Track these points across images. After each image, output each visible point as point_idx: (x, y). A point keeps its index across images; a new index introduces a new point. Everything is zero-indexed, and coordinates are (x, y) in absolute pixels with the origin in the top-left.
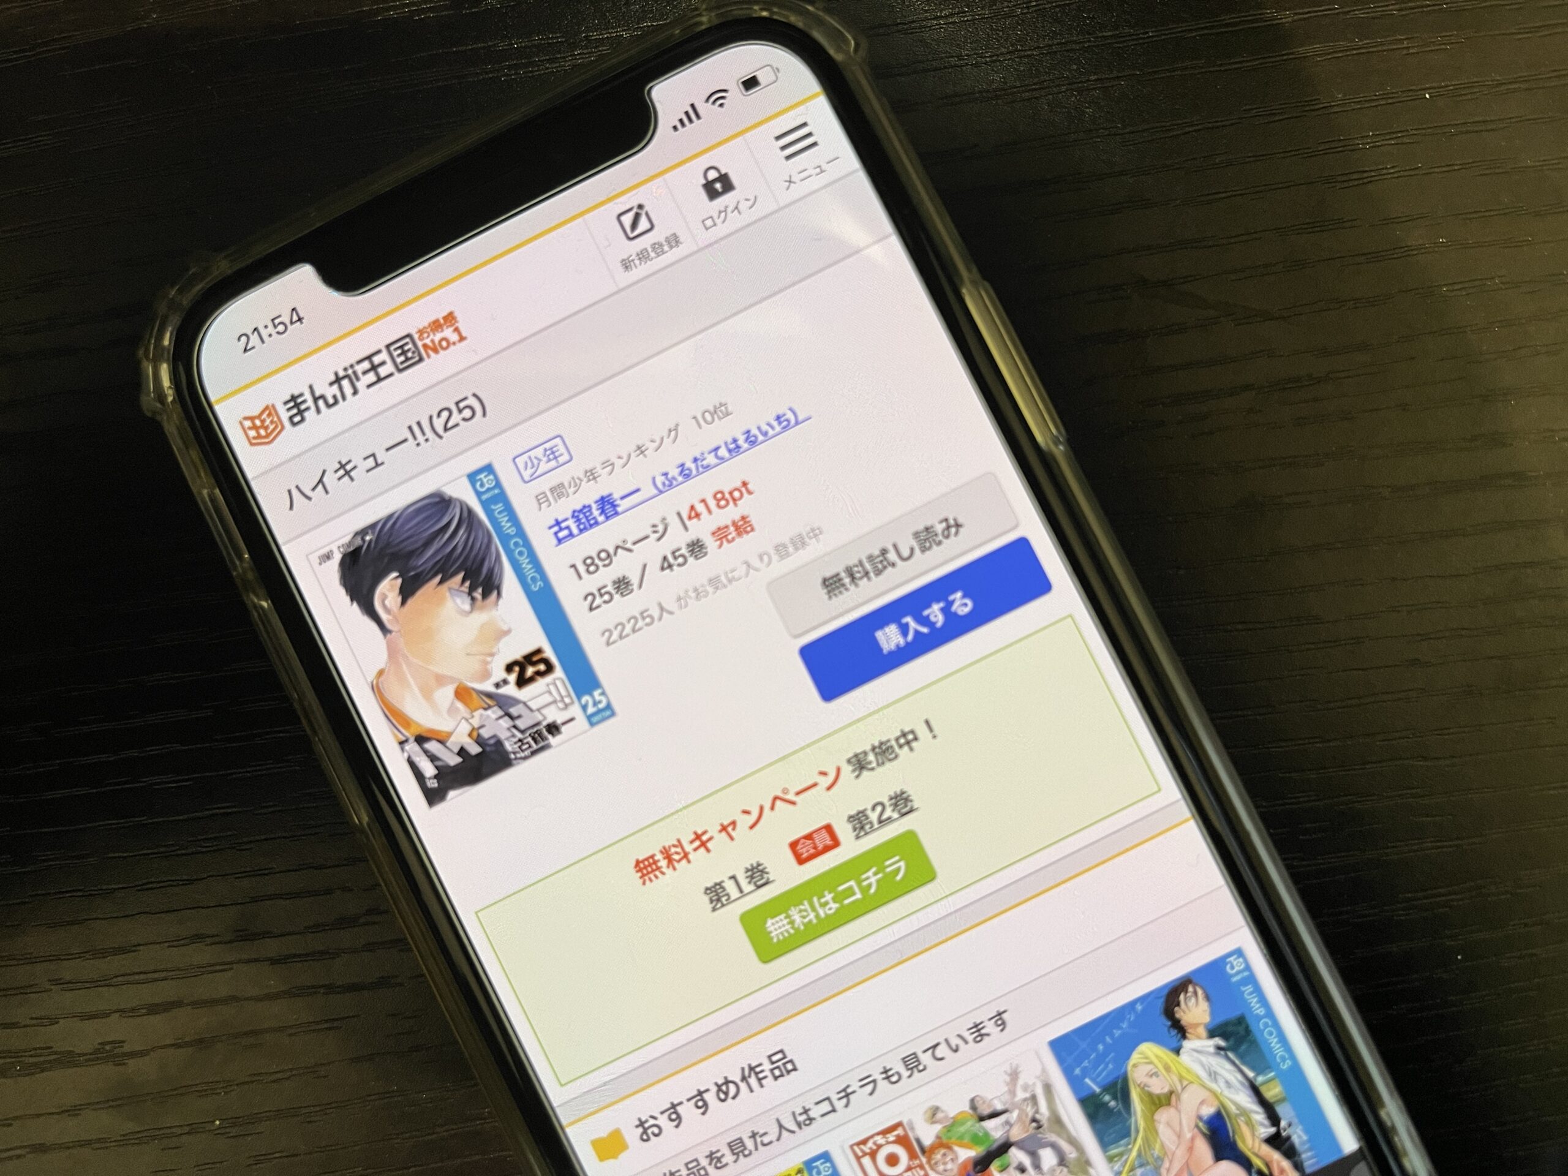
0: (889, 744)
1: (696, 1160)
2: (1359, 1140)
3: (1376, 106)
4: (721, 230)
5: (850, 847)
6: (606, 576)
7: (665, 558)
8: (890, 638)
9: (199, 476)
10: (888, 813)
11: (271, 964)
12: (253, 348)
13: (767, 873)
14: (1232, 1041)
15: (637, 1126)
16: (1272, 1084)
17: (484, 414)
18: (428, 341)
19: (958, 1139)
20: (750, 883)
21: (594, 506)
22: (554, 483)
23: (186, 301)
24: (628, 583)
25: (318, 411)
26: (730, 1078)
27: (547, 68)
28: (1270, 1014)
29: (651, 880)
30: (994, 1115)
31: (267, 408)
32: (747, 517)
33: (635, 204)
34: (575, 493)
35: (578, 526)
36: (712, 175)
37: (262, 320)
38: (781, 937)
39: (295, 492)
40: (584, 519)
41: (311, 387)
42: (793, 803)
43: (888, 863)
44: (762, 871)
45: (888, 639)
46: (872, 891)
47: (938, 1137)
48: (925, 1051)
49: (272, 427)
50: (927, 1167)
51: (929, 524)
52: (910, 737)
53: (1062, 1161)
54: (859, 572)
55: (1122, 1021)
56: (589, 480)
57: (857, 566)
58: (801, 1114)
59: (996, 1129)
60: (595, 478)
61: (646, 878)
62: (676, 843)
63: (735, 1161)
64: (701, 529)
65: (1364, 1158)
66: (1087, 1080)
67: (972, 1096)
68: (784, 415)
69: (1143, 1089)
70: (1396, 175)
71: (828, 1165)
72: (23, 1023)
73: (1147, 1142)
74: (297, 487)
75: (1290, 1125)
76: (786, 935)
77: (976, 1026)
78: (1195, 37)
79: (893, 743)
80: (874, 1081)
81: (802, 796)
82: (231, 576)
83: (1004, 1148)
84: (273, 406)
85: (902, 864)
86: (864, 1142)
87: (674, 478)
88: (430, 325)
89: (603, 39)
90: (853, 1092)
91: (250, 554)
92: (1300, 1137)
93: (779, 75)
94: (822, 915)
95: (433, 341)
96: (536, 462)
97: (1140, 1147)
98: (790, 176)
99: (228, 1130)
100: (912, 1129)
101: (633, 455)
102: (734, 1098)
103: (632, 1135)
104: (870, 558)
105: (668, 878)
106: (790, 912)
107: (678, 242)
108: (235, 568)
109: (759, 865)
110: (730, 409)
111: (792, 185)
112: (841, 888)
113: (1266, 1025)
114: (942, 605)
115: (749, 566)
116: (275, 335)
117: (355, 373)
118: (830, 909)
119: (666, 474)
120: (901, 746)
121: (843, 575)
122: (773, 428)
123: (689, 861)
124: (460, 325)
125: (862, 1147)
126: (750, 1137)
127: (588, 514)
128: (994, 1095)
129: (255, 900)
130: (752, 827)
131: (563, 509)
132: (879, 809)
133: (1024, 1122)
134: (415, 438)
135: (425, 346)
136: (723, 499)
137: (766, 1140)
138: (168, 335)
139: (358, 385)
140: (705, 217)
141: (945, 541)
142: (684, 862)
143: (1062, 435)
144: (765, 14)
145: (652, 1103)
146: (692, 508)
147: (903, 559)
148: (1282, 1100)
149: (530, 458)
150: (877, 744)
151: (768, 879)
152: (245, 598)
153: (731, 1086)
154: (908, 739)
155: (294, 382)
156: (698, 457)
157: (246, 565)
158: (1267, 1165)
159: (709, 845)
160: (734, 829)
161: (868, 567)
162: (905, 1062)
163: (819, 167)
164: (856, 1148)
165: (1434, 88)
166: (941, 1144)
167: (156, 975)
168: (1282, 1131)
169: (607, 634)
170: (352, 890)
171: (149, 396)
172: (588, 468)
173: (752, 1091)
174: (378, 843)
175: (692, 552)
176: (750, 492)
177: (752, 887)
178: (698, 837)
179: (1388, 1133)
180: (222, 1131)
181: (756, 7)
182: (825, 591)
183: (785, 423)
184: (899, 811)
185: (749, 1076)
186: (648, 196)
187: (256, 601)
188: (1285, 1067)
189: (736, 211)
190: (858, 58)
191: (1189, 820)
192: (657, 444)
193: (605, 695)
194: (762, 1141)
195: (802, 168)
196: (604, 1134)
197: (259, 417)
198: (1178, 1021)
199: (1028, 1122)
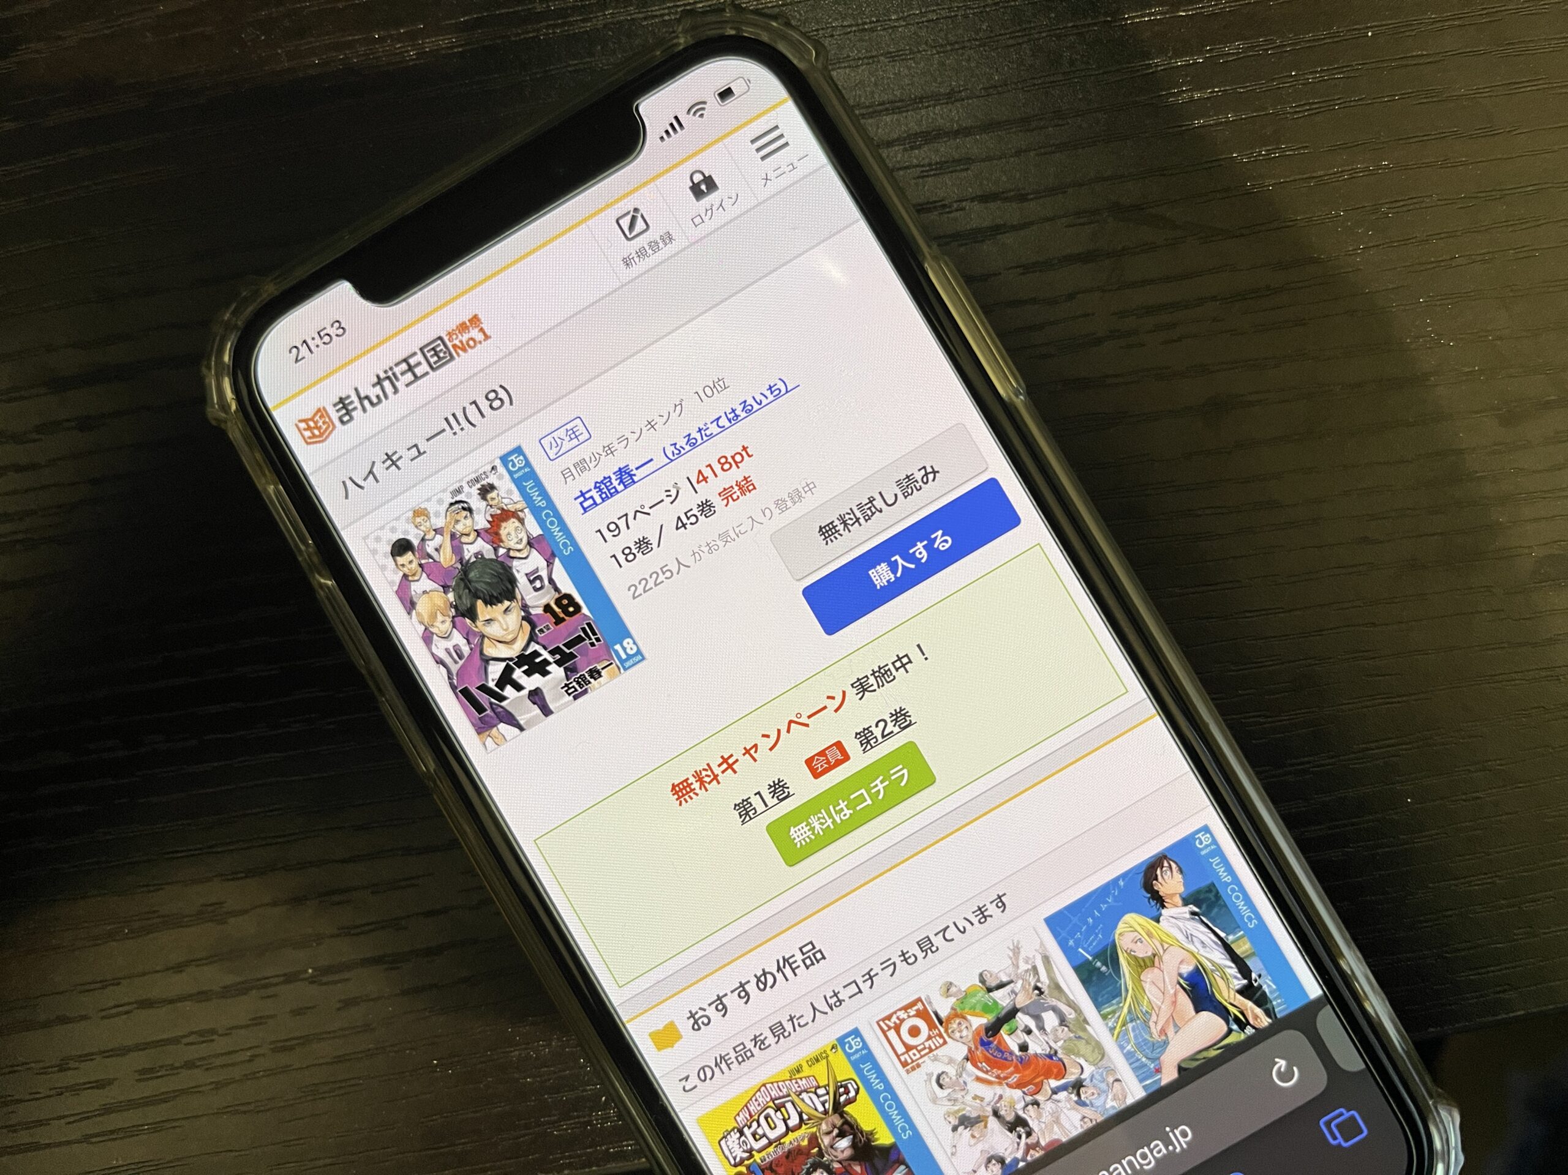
0: (886, 668)
1: (743, 1044)
2: (1322, 987)
4: (709, 225)
5: (859, 760)
6: (628, 538)
7: (679, 518)
8: (881, 575)
9: (264, 475)
10: (890, 728)
12: (304, 358)
13: (787, 788)
14: (1204, 907)
15: (688, 1018)
16: (1240, 942)
17: (511, 403)
18: (457, 342)
19: (970, 1009)
20: (773, 797)
21: (613, 477)
22: (577, 459)
23: (241, 321)
24: (648, 543)
25: (364, 410)
26: (766, 970)
28: (1236, 880)
29: (686, 801)
30: (1001, 986)
31: (319, 410)
32: (749, 477)
33: (631, 208)
34: (595, 467)
35: (600, 495)
36: (698, 178)
37: (309, 333)
38: (804, 843)
39: (349, 484)
40: (606, 490)
41: (356, 390)
42: (807, 725)
43: (892, 772)
44: (783, 787)
46: (880, 797)
47: (952, 1008)
48: (936, 935)
49: (324, 427)
50: (945, 1035)
51: (909, 472)
52: (905, 660)
53: (1063, 1021)
54: (851, 519)
55: (1108, 896)
56: (607, 455)
57: (849, 514)
58: (831, 997)
59: (1004, 996)
60: (612, 452)
61: (682, 799)
62: (707, 767)
63: (777, 1043)
64: (710, 491)
65: (1328, 1002)
66: (1080, 950)
67: (981, 970)
68: (775, 385)
69: (1129, 954)
71: (859, 1039)
73: (1135, 998)
74: (351, 479)
75: (1260, 976)
76: (808, 840)
77: (980, 909)
79: (891, 667)
80: (894, 964)
81: (812, 719)
82: (298, 560)
83: (1012, 1013)
84: (324, 408)
85: (905, 771)
86: (889, 1018)
87: (682, 448)
88: (457, 327)
90: (877, 974)
91: (313, 540)
92: (1269, 986)
93: (751, 85)
94: (839, 821)
95: (461, 342)
96: (559, 441)
97: (1130, 1005)
98: (766, 175)
100: (930, 1003)
101: (645, 430)
102: (772, 987)
103: (685, 1026)
104: (860, 506)
105: (701, 798)
106: (810, 821)
107: (671, 240)
108: (301, 554)
109: (779, 781)
110: (727, 383)
111: (768, 182)
112: (852, 797)
113: (1233, 890)
114: (925, 542)
115: (753, 520)
116: (322, 346)
117: (394, 374)
118: (845, 815)
119: (675, 444)
120: (897, 669)
121: (836, 523)
122: (767, 398)
123: (718, 783)
124: (484, 326)
125: (887, 1022)
126: (789, 1021)
127: (608, 484)
128: (1000, 970)
130: (771, 749)
131: (587, 481)
132: (882, 724)
133: (1027, 991)
134: (452, 428)
135: (454, 346)
136: (726, 463)
137: (802, 1022)
138: (227, 353)
139: (397, 384)
140: (693, 215)
141: (924, 487)
142: (715, 782)
143: (1021, 388)
144: (733, 32)
145: (701, 997)
146: (700, 472)
147: (889, 505)
148: (1253, 954)
149: (554, 438)
150: (876, 669)
151: (789, 793)
152: (311, 580)
153: (769, 977)
154: (903, 662)
155: (342, 385)
156: (702, 425)
157: (311, 550)
158: (1242, 1013)
159: (735, 767)
160: (756, 752)
161: (858, 514)
162: (919, 945)
163: (790, 165)
164: (881, 1023)
166: (955, 1014)
168: (1253, 983)
169: (633, 588)
171: (214, 407)
172: (606, 444)
173: (787, 980)
174: (445, 787)
175: (702, 511)
176: (749, 456)
177: (776, 801)
178: (725, 760)
179: (1348, 979)
181: (725, 27)
182: (823, 537)
183: (777, 392)
184: (900, 726)
185: (784, 967)
186: (643, 199)
187: (322, 581)
188: (1253, 926)
189: (721, 208)
190: (820, 65)
191: (1153, 716)
192: (666, 417)
193: (635, 643)
194: (799, 1025)
195: (776, 167)
196: (661, 1027)
197: (312, 419)
198: (1158, 892)
199: (1031, 990)
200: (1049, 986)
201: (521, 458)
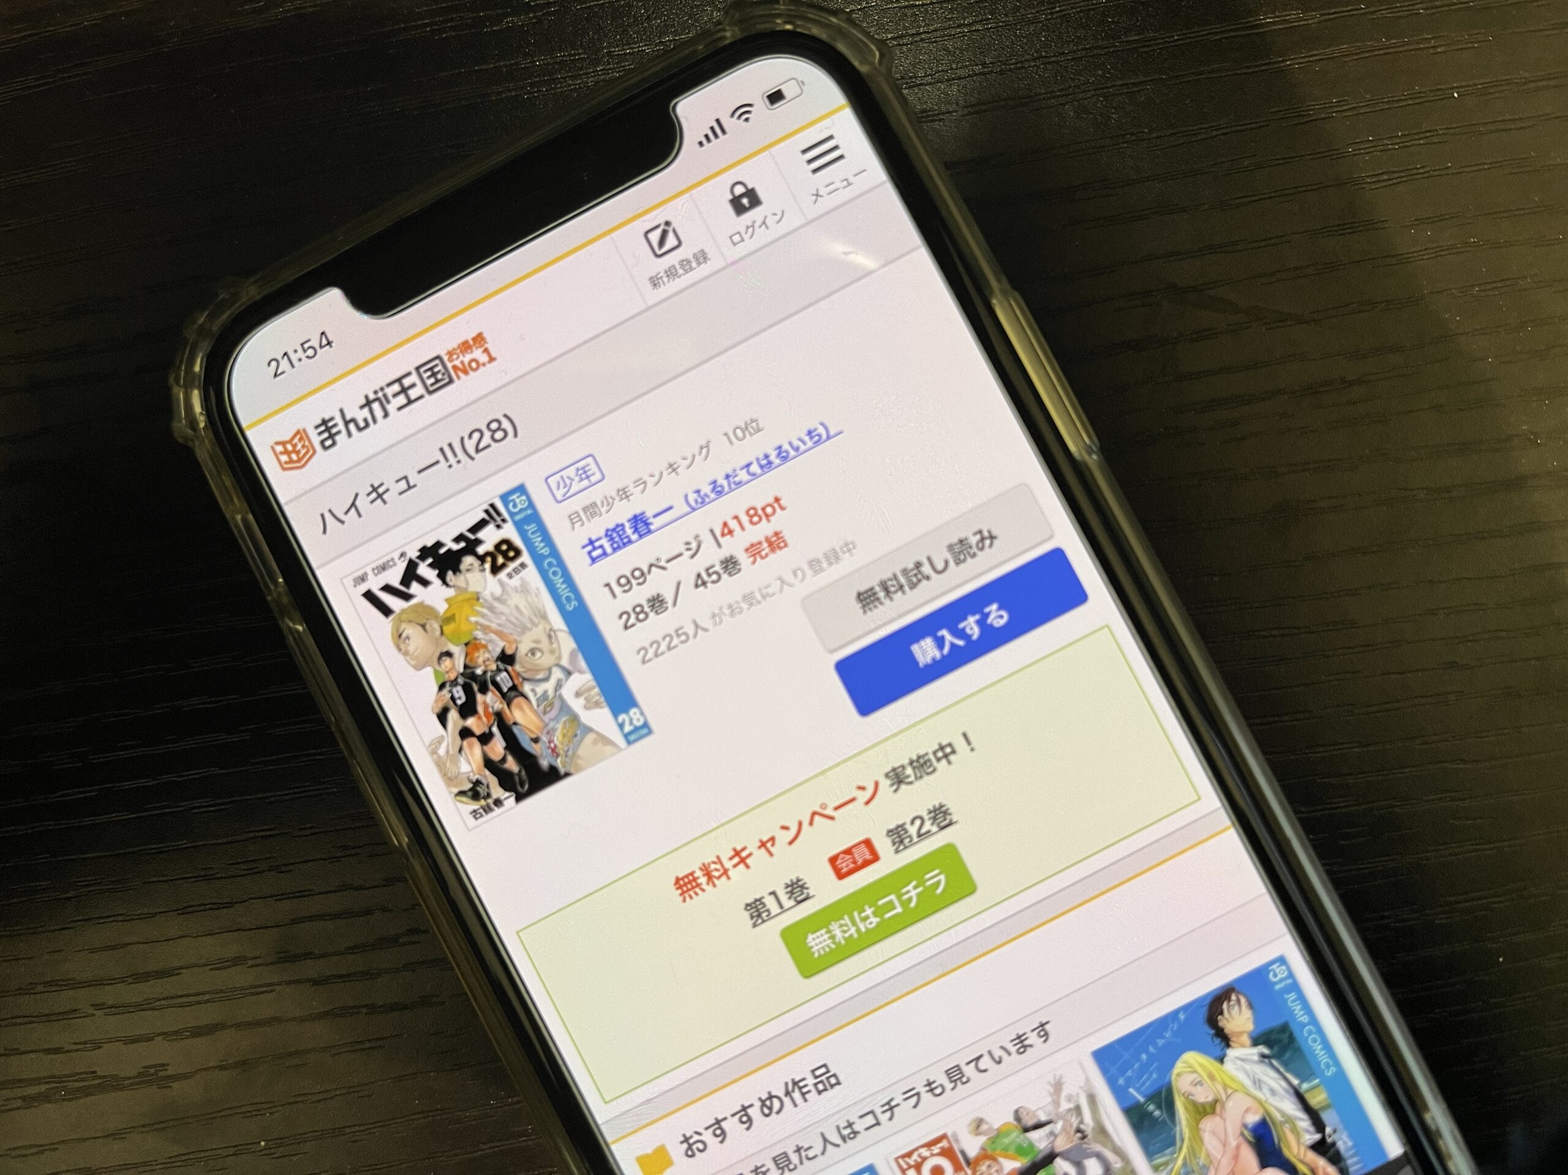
0: (926, 758)
2: (1404, 1145)
3: (1405, 106)
4: (749, 245)
5: (890, 861)
6: (640, 594)
7: (699, 576)
8: (925, 651)
9: (232, 500)
10: (927, 826)
11: (313, 985)
12: (283, 373)
13: (807, 888)
15: (682, 1142)
16: (1316, 1091)
17: (516, 435)
18: (457, 363)
19: (1003, 1150)
20: (790, 898)
21: (627, 525)
22: (588, 502)
23: (216, 327)
24: (662, 600)
25: (349, 434)
26: (774, 1094)
27: (570, 86)
28: (1314, 1021)
29: (691, 897)
30: (1038, 1126)
31: (298, 432)
32: (781, 533)
33: (662, 221)
34: (608, 512)
35: (612, 545)
36: (739, 190)
37: (291, 345)
38: (822, 952)
39: (328, 516)
40: (617, 538)
41: (341, 411)
42: (832, 818)
43: (928, 877)
44: (802, 887)
45: (924, 652)
46: (913, 904)
47: (983, 1149)
48: (968, 1063)
49: (303, 452)
51: (963, 536)
52: (948, 750)
53: (1107, 1171)
54: (894, 586)
55: (1166, 1031)
56: (622, 499)
57: (891, 580)
58: (845, 1128)
59: (1040, 1140)
60: (627, 497)
61: (686, 895)
62: (716, 860)
64: (734, 546)
65: (1409, 1162)
66: (1131, 1090)
67: (1016, 1107)
68: (815, 430)
69: (1187, 1098)
70: (1426, 175)
72: (66, 1049)
73: (1191, 1149)
74: (330, 511)
75: (1335, 1131)
76: (827, 949)
77: (1019, 1037)
78: (1220, 40)
79: (931, 757)
80: (918, 1094)
81: (841, 811)
82: (265, 600)
83: (1049, 1158)
84: (304, 430)
85: (942, 877)
86: (909, 1155)
87: (706, 495)
88: (459, 345)
89: (625, 54)
90: (897, 1105)
91: (284, 579)
93: (804, 88)
94: (863, 930)
95: (462, 362)
96: (568, 482)
97: (1185, 1158)
98: (817, 190)
99: (273, 1151)
100: (957, 1141)
101: (665, 473)
102: (778, 1112)
103: (677, 1151)
104: (905, 572)
105: (708, 896)
106: (831, 927)
107: (705, 259)
108: (270, 594)
109: (799, 880)
110: (761, 425)
111: (819, 198)
112: (881, 902)
113: (1310, 1032)
114: (977, 617)
115: (783, 582)
116: (304, 359)
117: (385, 396)
118: (871, 923)
119: (698, 492)
121: (877, 589)
122: (804, 443)
123: (728, 878)
124: (488, 346)
125: (907, 1159)
126: (795, 1152)
127: (621, 533)
128: (1038, 1107)
129: (295, 921)
130: (791, 843)
131: (596, 528)
132: (918, 822)
133: (1068, 1133)
134: (447, 460)
135: (455, 368)
136: (756, 515)
137: (811, 1154)
138: (199, 361)
139: (389, 407)
140: (731, 233)
141: (980, 553)
142: (724, 878)
143: (1094, 444)
144: (789, 27)
145: (696, 1119)
146: (725, 524)
147: (938, 572)
148: (1327, 1107)
149: (562, 477)
150: (915, 758)
151: (808, 894)
152: (280, 623)
153: (776, 1104)
154: (945, 752)
155: (325, 406)
156: (730, 472)
157: (281, 589)
159: (748, 861)
160: (773, 845)
161: (903, 580)
162: (949, 1075)
163: (846, 180)
164: (901, 1161)
165: (1462, 87)
166: (986, 1155)
167: (200, 998)
168: (1327, 1138)
169: (642, 652)
170: (392, 910)
171: (180, 421)
172: (621, 487)
173: (796, 1105)
174: (417, 865)
175: (726, 567)
176: (782, 508)
177: (792, 903)
178: (737, 853)
179: (1432, 1136)
180: (267, 1152)
181: (779, 21)
182: (860, 605)
183: (816, 438)
184: (938, 825)
185: (793, 1091)
186: (675, 212)
187: (291, 625)
188: (1329, 1074)
189: (764, 226)
190: (883, 70)
191: (1229, 828)
192: (688, 462)
193: (642, 713)
194: (806, 1156)
195: (830, 181)
196: (649, 1151)
197: (290, 441)
198: (1222, 1030)
199: (1072, 1132)
200: (1093, 1129)
201: (524, 497)
